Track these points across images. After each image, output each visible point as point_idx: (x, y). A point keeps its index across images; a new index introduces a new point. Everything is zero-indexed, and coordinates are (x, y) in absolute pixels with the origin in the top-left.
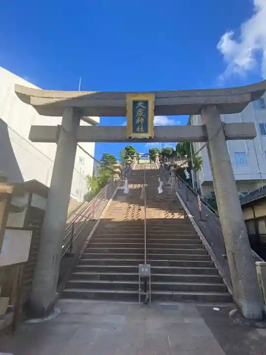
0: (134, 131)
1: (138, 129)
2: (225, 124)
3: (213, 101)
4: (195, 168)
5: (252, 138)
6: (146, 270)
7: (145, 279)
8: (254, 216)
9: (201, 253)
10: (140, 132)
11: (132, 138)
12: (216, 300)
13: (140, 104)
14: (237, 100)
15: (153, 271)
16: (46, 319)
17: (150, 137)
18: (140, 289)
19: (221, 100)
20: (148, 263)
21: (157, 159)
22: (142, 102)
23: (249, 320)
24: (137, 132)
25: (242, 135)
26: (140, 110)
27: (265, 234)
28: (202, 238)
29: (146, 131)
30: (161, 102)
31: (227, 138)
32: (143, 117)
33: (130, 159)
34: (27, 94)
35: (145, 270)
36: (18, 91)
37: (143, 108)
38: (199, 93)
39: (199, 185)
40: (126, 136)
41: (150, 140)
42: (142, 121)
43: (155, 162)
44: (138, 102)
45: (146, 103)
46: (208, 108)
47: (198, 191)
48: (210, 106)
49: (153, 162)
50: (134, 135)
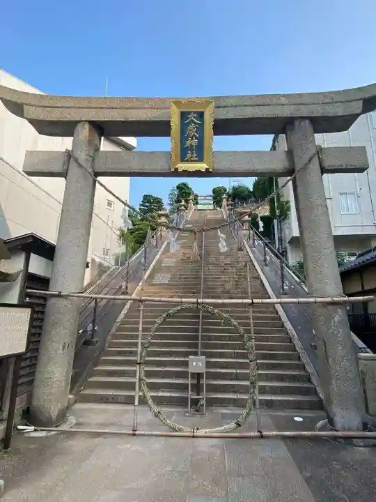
0: (183, 160)
1: (189, 156)
2: (321, 149)
3: (305, 111)
4: (280, 216)
5: (362, 170)
6: (200, 364)
7: (198, 376)
8: (363, 288)
10: (191, 161)
11: (180, 170)
12: (298, 406)
13: (192, 117)
14: (339, 111)
15: (209, 365)
17: (207, 169)
18: (190, 391)
19: (318, 111)
20: (203, 354)
21: (224, 203)
22: (195, 113)
24: (188, 161)
26: (191, 127)
27: (375, 314)
28: (284, 318)
29: (201, 159)
30: (224, 114)
31: (324, 170)
32: (196, 138)
33: (183, 203)
34: (19, 101)
35: (197, 364)
36: (4, 97)
37: (195, 123)
38: (283, 100)
39: (285, 241)
40: (170, 166)
41: (207, 174)
42: (194, 142)
43: (220, 208)
44: (189, 113)
45: (201, 115)
46: (297, 123)
47: (283, 251)
48: (299, 121)
49: (218, 209)
50: (182, 166)
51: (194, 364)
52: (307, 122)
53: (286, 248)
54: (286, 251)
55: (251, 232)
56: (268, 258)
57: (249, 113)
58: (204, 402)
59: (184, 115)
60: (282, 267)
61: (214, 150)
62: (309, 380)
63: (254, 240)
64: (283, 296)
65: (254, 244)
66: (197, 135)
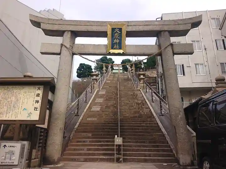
0: (112, 48)
1: (115, 47)
3: (166, 28)
5: (191, 53)
7: (119, 146)
10: (116, 49)
11: (111, 53)
13: (117, 30)
14: (181, 28)
19: (172, 28)
22: (118, 28)
24: (114, 49)
25: (184, 52)
26: (116, 34)
29: (120, 48)
30: (130, 29)
31: (174, 54)
32: (118, 39)
34: (38, 21)
36: (31, 19)
37: (118, 33)
40: (107, 51)
41: (123, 54)
42: (118, 41)
43: (127, 72)
44: (115, 28)
45: (120, 30)
46: (162, 33)
48: (163, 32)
49: (126, 72)
50: (112, 51)
51: (117, 140)
52: (167, 32)
55: (145, 85)
56: (154, 98)
57: (141, 28)
58: (122, 159)
59: (113, 30)
60: (160, 102)
61: (126, 44)
63: (146, 89)
64: (161, 117)
65: (146, 91)
66: (119, 38)
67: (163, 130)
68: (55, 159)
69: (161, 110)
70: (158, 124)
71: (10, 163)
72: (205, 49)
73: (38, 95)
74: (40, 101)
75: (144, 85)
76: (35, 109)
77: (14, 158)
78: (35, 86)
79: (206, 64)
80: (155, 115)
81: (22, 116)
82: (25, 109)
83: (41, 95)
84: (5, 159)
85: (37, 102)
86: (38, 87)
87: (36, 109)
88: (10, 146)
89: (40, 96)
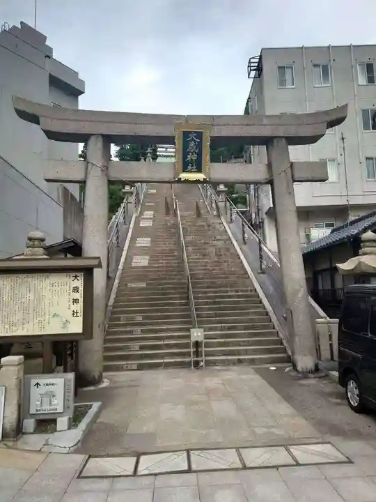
0: (185, 170)
1: (189, 167)
2: (293, 163)
5: (323, 180)
6: (199, 334)
7: (197, 344)
9: (260, 314)
10: (192, 172)
11: (182, 180)
12: (273, 361)
13: (192, 136)
16: (100, 386)
17: (205, 179)
18: (192, 356)
19: (292, 131)
20: (199, 327)
22: (195, 132)
23: (303, 372)
24: (189, 171)
25: (313, 178)
26: (192, 144)
28: (262, 295)
29: (199, 170)
32: (196, 153)
35: (197, 334)
36: (19, 108)
37: (195, 141)
39: (262, 212)
40: (174, 176)
42: (195, 157)
44: (190, 132)
45: (199, 135)
46: (275, 141)
47: (260, 222)
48: (277, 138)
50: (184, 176)
51: (195, 334)
52: (284, 140)
53: (263, 220)
54: (263, 223)
56: (246, 236)
57: (237, 132)
58: (204, 363)
59: (186, 134)
62: (282, 344)
63: (231, 214)
64: (262, 275)
65: (231, 219)
66: (197, 151)
67: (266, 302)
68: (94, 376)
69: (261, 262)
70: (256, 290)
71: (50, 410)
72: (343, 139)
73: (76, 290)
74: (81, 300)
75: (226, 205)
76: (73, 314)
77: (56, 402)
78: (68, 274)
79: (340, 159)
80: (249, 272)
81: (53, 328)
82: (55, 315)
83: (81, 289)
84: (41, 406)
85: (76, 301)
86: (74, 274)
87: (75, 314)
88: (47, 385)
89: (79, 291)
